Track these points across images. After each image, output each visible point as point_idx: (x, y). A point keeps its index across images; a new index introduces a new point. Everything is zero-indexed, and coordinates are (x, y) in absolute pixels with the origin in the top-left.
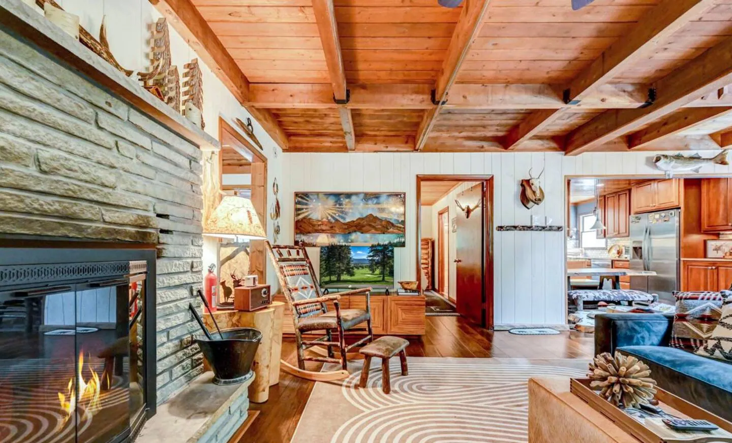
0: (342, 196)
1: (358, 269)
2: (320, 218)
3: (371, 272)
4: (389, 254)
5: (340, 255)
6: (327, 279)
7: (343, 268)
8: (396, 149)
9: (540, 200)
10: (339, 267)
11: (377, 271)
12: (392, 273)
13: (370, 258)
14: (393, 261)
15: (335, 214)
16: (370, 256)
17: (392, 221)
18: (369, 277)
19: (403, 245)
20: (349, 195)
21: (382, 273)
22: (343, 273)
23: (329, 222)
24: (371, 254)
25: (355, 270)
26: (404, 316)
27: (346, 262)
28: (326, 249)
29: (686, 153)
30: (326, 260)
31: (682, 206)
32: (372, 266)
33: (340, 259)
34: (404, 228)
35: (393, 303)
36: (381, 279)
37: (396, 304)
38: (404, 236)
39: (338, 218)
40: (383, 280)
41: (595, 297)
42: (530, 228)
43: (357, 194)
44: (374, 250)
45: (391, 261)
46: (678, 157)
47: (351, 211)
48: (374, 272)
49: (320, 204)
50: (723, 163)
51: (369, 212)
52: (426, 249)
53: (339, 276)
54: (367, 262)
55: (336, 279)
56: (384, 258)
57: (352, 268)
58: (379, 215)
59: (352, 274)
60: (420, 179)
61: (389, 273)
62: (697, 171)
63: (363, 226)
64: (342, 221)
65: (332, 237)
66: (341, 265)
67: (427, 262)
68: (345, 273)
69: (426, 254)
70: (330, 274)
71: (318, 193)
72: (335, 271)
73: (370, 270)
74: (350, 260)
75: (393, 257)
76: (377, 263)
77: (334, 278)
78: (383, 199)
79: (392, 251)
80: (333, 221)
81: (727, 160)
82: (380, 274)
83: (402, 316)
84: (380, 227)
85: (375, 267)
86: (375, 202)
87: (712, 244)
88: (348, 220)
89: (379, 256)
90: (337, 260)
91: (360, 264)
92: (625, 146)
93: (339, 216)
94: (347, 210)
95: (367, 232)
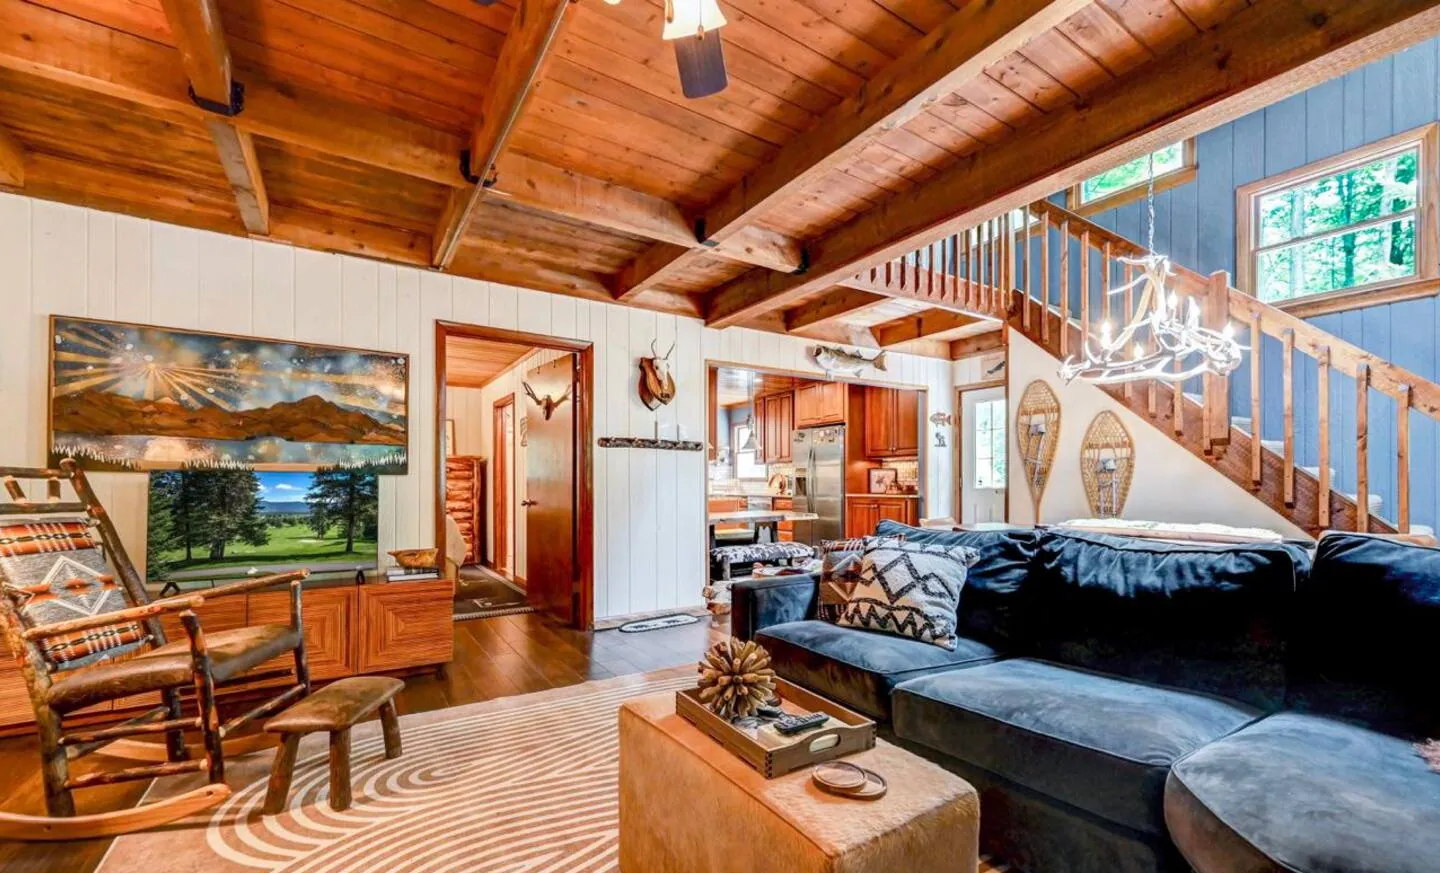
0: (227, 343)
1: (279, 526)
2: (149, 395)
3: (316, 534)
4: (366, 491)
5: (223, 493)
6: (179, 555)
7: (233, 526)
8: (384, 255)
9: (668, 396)
10: (221, 524)
11: (334, 531)
12: (371, 534)
13: (315, 501)
14: (376, 507)
15: (204, 388)
16: (315, 496)
17: (375, 416)
18: (309, 545)
19: (402, 469)
20: (249, 345)
21: (347, 535)
22: (230, 539)
23: (183, 407)
24: (317, 491)
25: (270, 530)
26: (402, 626)
27: (242, 509)
28: (179, 477)
29: (848, 349)
30: (175, 508)
31: (846, 421)
32: (318, 519)
33: (223, 503)
34: (406, 433)
35: (374, 600)
36: (343, 548)
37: (382, 602)
38: (404, 448)
39: (211, 398)
40: (349, 549)
41: (745, 556)
42: (652, 444)
43: (274, 344)
44: (326, 482)
45: (369, 507)
46: (839, 353)
47: (254, 383)
48: (323, 532)
49: (149, 358)
50: (882, 368)
51: (312, 391)
52: (468, 479)
53: (219, 546)
54: (307, 509)
55: (207, 555)
56: (351, 500)
57: (262, 526)
58: (339, 400)
59: (260, 541)
60: (445, 331)
61: (365, 534)
62: (858, 374)
63: (296, 424)
64: (226, 406)
65: (192, 446)
66: (226, 518)
67: (469, 505)
68: (238, 537)
69: (468, 489)
70: (189, 542)
71: (143, 329)
72: (205, 535)
73: (317, 529)
74: (254, 506)
75: (376, 498)
76: (333, 512)
77: (200, 552)
78: (350, 362)
79: (374, 485)
80: (195, 404)
81: (885, 364)
82: (340, 537)
83: (395, 626)
84: (342, 426)
85: (327, 521)
86: (328, 367)
87: (875, 474)
88: (246, 405)
89: (338, 495)
90: (212, 507)
91: (284, 516)
92: (781, 326)
93: (217, 394)
94: (243, 381)
95: (302, 438)
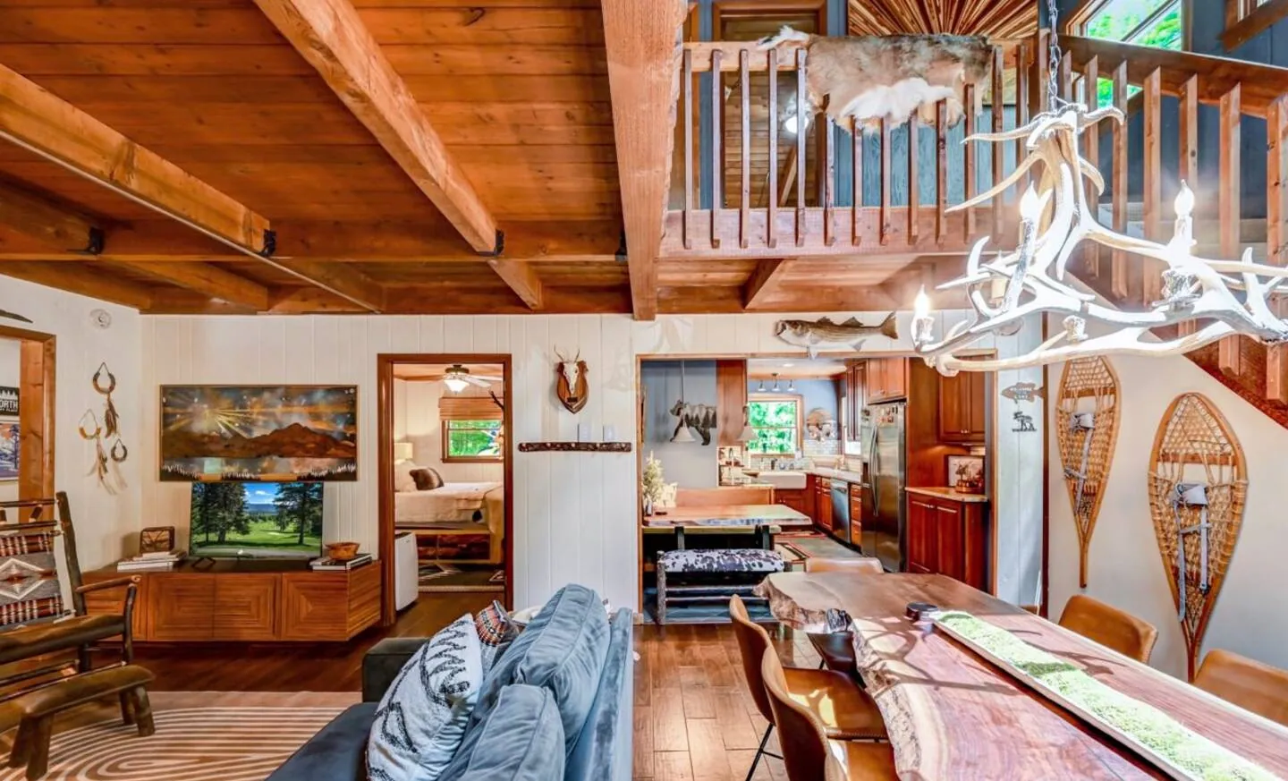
0: (245, 392)
1: (256, 521)
2: (206, 432)
3: (279, 528)
4: (315, 496)
5: (225, 497)
6: (202, 538)
7: (230, 520)
8: (339, 310)
10: (224, 518)
11: (291, 527)
12: (317, 531)
13: (279, 503)
14: (321, 509)
15: (233, 424)
16: (279, 500)
17: (335, 435)
18: (275, 537)
19: (352, 476)
20: (258, 390)
21: (300, 530)
22: (228, 529)
23: (222, 437)
24: (281, 496)
25: (251, 524)
27: (235, 509)
28: (203, 486)
30: (201, 506)
31: (908, 397)
32: (281, 516)
33: (225, 505)
34: (355, 448)
36: (296, 540)
38: (353, 461)
39: (237, 430)
40: (301, 542)
43: (271, 389)
44: (287, 489)
45: (316, 509)
47: (261, 417)
48: (284, 528)
49: (205, 406)
50: (892, 335)
51: (295, 419)
53: (223, 534)
54: (274, 510)
55: (216, 539)
56: (304, 503)
57: (246, 521)
58: (311, 425)
59: (245, 531)
60: (386, 362)
61: (312, 530)
63: (284, 445)
64: (245, 435)
65: (228, 463)
66: (226, 514)
68: (233, 528)
70: (207, 530)
71: (202, 388)
72: (217, 525)
73: (279, 525)
74: (242, 506)
75: (321, 502)
76: (291, 512)
77: (213, 537)
78: (319, 395)
79: (320, 491)
80: (229, 435)
81: (897, 331)
82: (295, 532)
84: (312, 445)
85: (287, 519)
86: (304, 401)
88: (257, 433)
89: (295, 500)
90: (220, 507)
91: (260, 514)
92: (737, 303)
93: (240, 427)
94: (254, 416)
95: (290, 455)
